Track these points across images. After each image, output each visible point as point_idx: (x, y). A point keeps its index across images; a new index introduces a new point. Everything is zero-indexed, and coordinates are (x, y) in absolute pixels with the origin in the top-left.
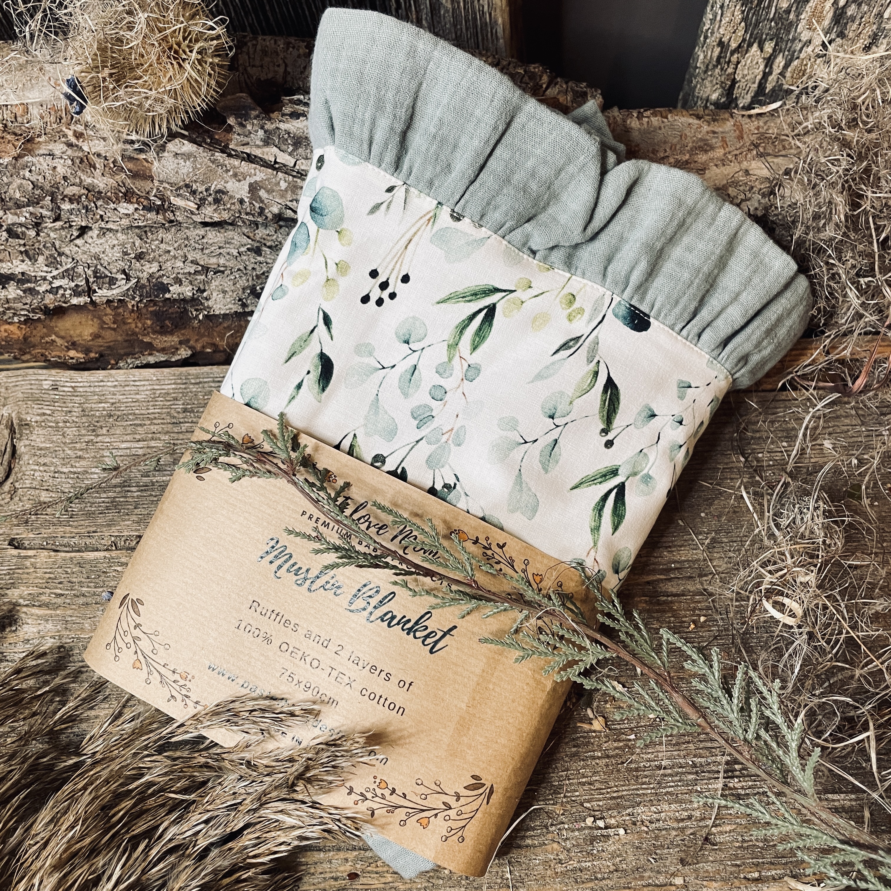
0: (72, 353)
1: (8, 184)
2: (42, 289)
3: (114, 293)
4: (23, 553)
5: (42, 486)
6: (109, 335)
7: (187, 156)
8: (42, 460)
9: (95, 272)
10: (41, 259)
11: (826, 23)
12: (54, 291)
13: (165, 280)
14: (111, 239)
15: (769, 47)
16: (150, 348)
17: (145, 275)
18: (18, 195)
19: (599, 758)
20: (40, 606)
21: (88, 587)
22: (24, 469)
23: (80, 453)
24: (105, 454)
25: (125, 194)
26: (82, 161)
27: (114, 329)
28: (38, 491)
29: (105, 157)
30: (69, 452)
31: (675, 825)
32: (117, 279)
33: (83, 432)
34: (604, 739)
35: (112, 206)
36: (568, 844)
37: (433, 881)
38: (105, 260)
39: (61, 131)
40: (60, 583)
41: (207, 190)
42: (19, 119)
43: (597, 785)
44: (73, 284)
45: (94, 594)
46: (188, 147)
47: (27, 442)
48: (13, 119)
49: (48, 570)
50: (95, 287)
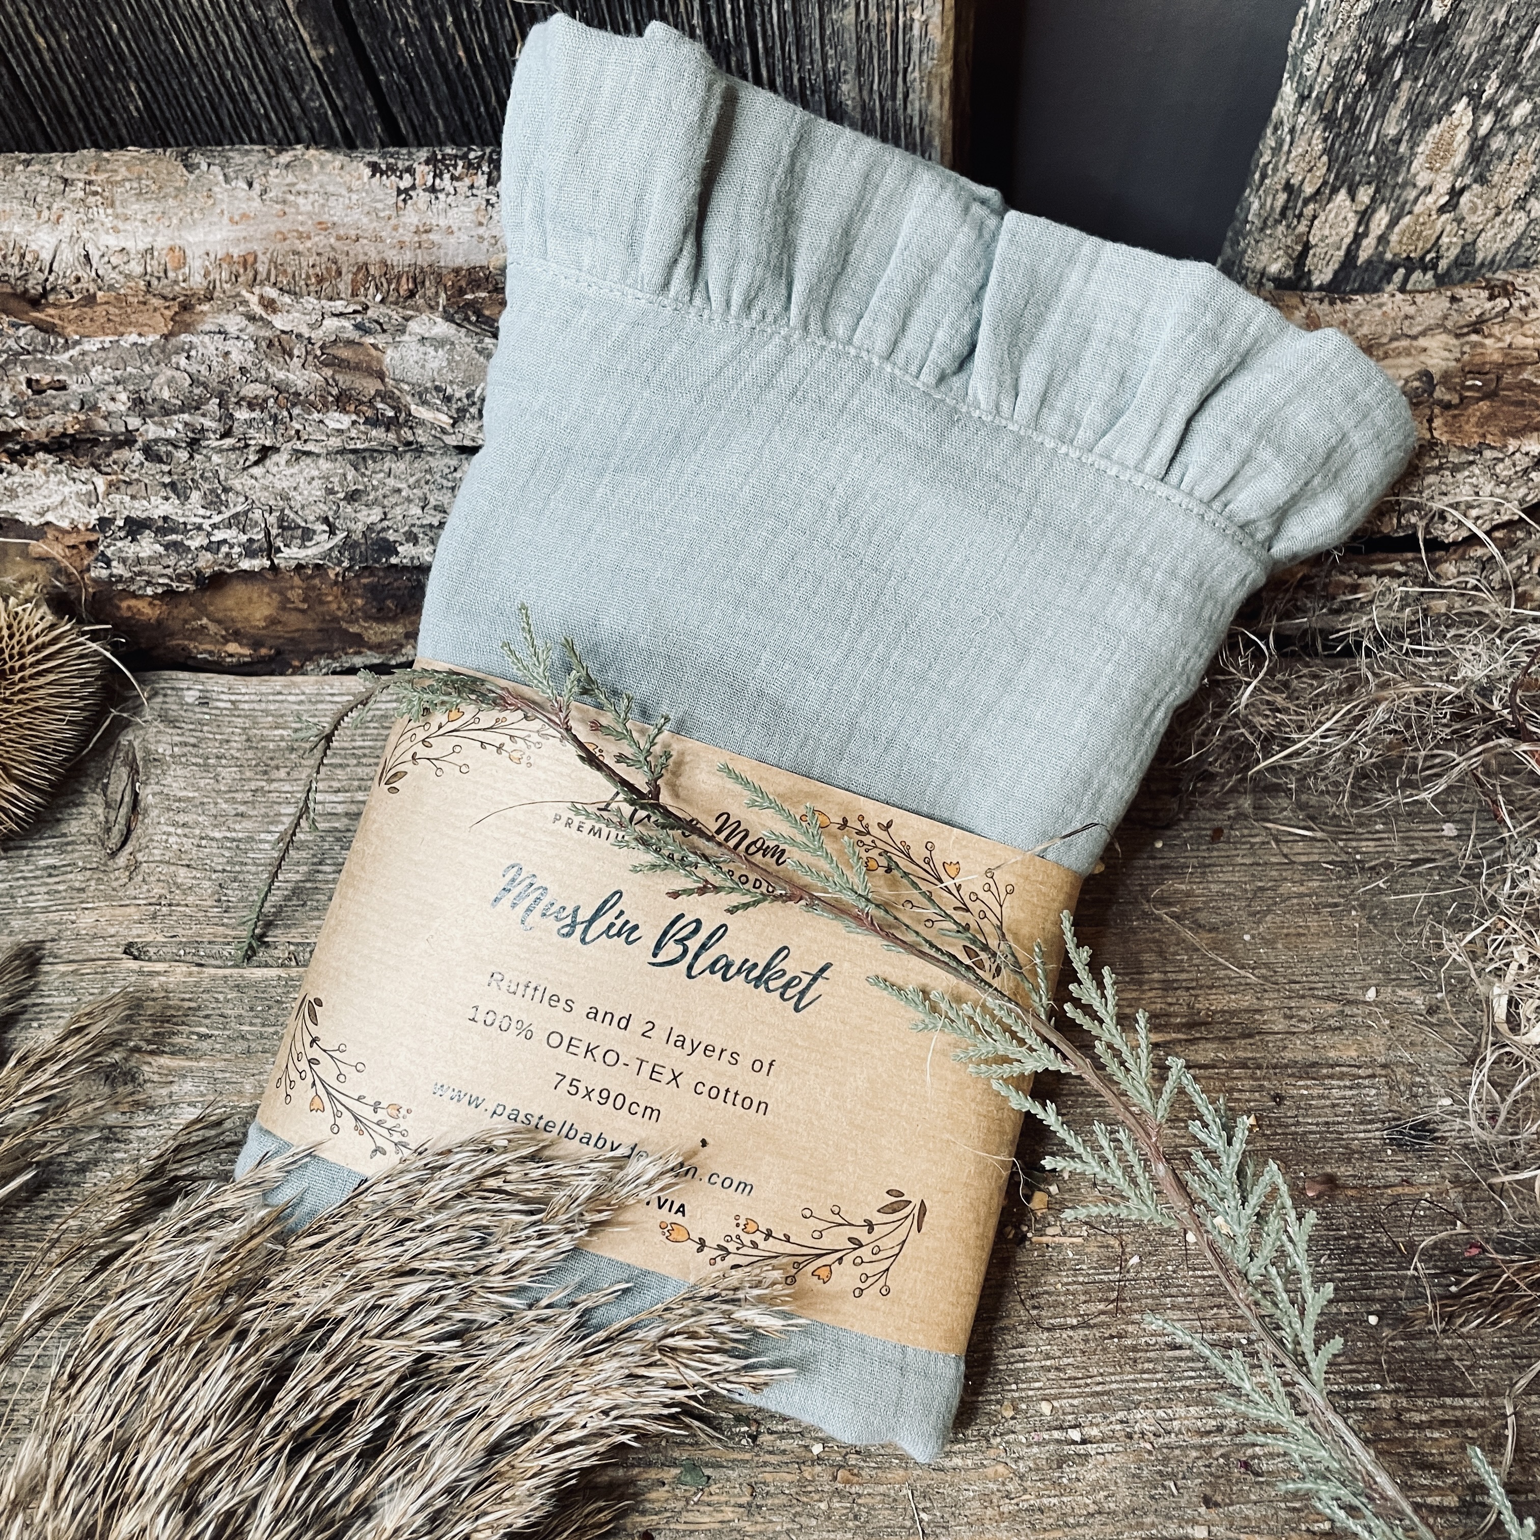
0: (232, 648)
1: (152, 377)
2: (194, 544)
3: (309, 553)
4: (148, 967)
5: (180, 859)
6: (294, 620)
7: (439, 343)
8: (181, 818)
9: (281, 519)
10: (195, 496)
11: (1458, 159)
12: (213, 547)
13: (391, 536)
14: (308, 468)
15: (1365, 195)
16: (358, 642)
17: (360, 527)
18: (166, 394)
19: (1073, 1327)
20: (172, 1053)
21: (251, 1024)
22: (150, 831)
23: (242, 809)
24: (283, 811)
25: (338, 399)
26: (270, 345)
27: (303, 611)
28: (173, 868)
29: (309, 339)
30: (224, 806)
31: (1196, 1440)
32: (314, 532)
33: (248, 774)
34: (1083, 1298)
35: (316, 416)
36: (1022, 1467)
37: (802, 1520)
38: (298, 499)
39: (238, 295)
40: (207, 1017)
41: (468, 396)
42: (171, 274)
43: (1070, 1372)
44: (244, 538)
45: (262, 1036)
46: (443, 328)
47: (157, 788)
48: (162, 274)
49: (187, 996)
50: (279, 543)
